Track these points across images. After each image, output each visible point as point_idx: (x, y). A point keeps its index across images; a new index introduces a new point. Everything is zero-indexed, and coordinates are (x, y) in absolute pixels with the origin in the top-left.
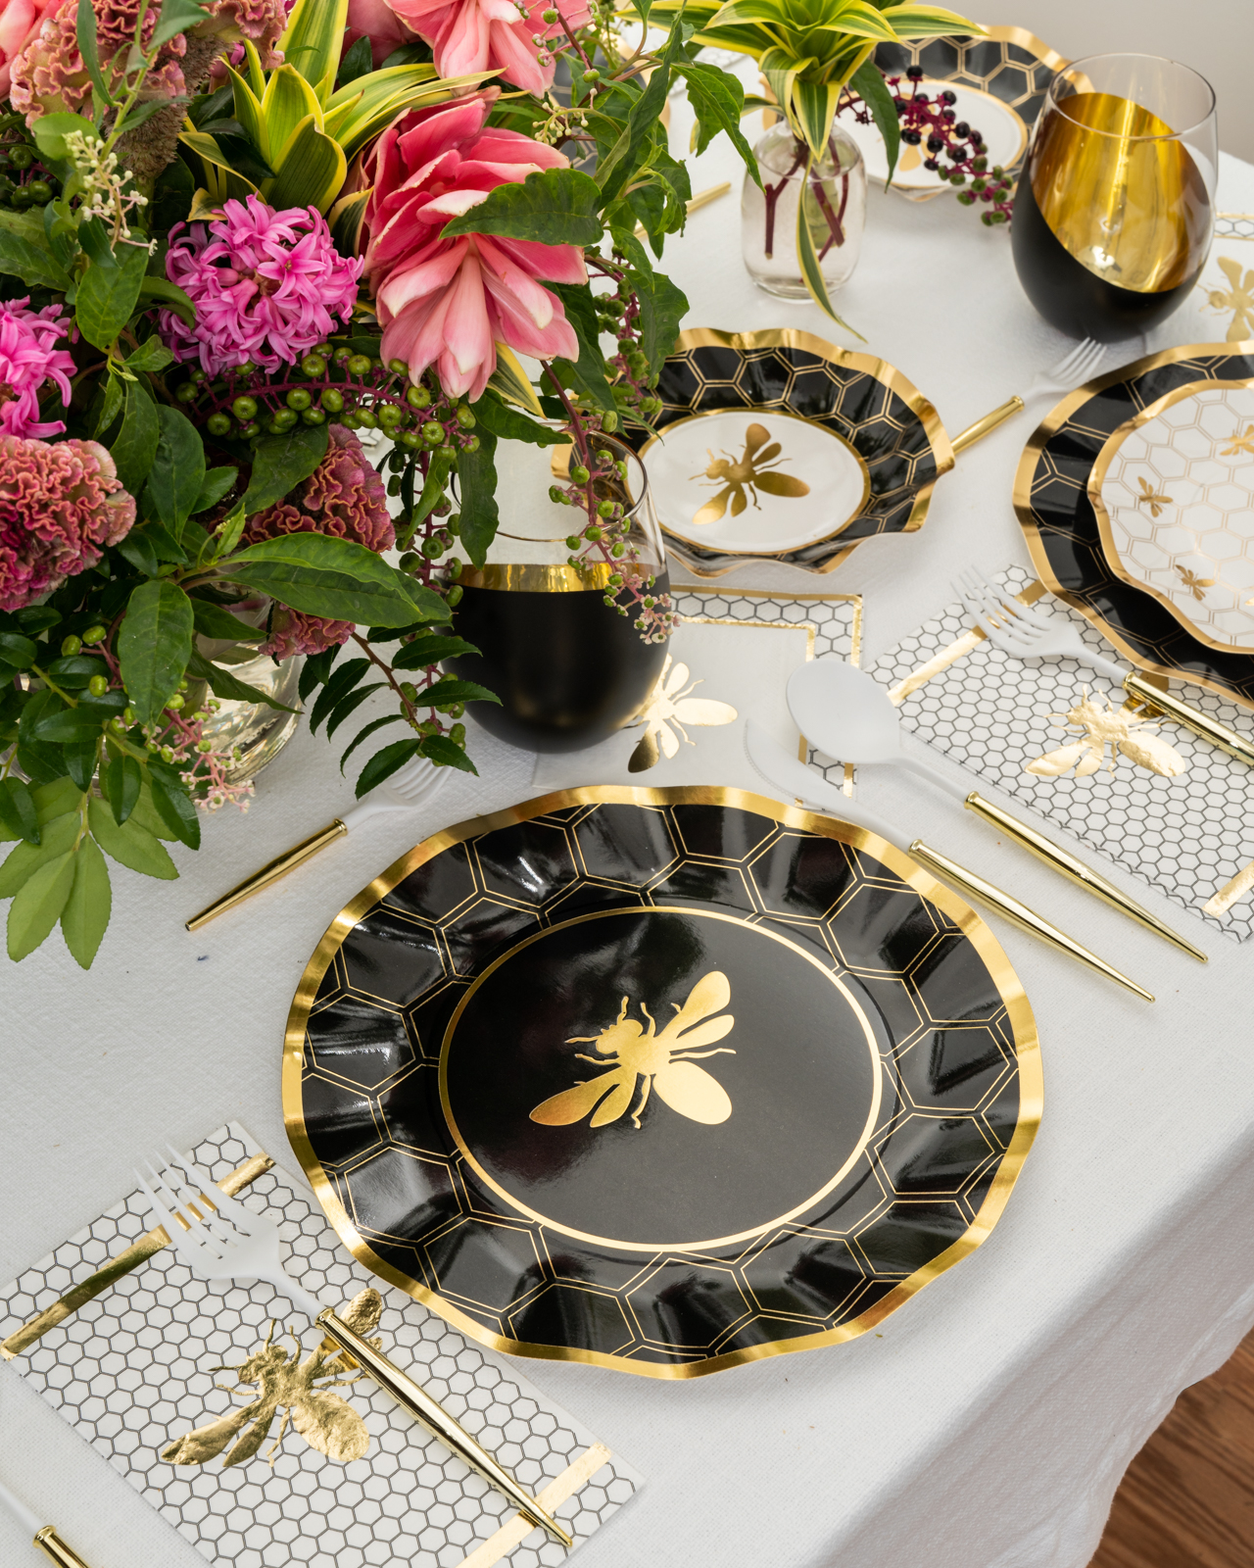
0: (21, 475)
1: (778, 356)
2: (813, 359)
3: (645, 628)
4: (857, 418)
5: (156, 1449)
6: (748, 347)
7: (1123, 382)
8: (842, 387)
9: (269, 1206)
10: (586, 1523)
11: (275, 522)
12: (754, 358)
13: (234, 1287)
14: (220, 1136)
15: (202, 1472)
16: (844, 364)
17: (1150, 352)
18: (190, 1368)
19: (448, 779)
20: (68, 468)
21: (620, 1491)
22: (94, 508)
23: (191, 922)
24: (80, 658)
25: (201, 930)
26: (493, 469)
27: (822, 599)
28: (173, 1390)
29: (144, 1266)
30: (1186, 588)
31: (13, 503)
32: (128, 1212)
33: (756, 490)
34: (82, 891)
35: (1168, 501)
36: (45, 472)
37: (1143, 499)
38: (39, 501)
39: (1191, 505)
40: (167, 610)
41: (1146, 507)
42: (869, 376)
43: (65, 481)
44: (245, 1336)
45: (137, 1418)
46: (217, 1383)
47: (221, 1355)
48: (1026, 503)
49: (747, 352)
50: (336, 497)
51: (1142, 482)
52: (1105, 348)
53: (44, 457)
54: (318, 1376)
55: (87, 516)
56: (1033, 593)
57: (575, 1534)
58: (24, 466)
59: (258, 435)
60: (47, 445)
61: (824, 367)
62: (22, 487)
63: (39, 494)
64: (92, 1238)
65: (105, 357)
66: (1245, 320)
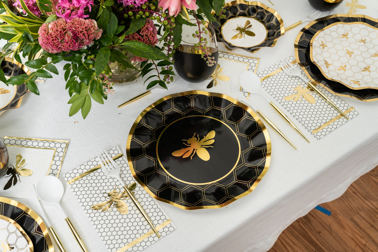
0: (77, 26)
1: (255, 7)
2: (261, 8)
3: (208, 63)
4: (268, 22)
5: (90, 206)
6: (250, 5)
7: (323, 20)
8: (267, 15)
9: (121, 163)
10: (164, 234)
11: (134, 36)
12: (250, 7)
13: (111, 178)
14: (114, 149)
15: (97, 212)
16: (267, 10)
17: (331, 14)
18: (99, 192)
19: (172, 85)
20: (87, 25)
21: (171, 229)
22: (92, 33)
23: (119, 106)
24: (90, 60)
25: (120, 108)
26: (182, 29)
27: (252, 58)
28: (96, 196)
29: (96, 171)
30: (325, 65)
31: (75, 31)
32: (95, 161)
33: (245, 34)
34: (86, 104)
35: (326, 46)
36: (82, 25)
37: (321, 45)
38: (80, 31)
39: (331, 48)
40: (106, 53)
41: (321, 47)
42: (272, 13)
43: (86, 27)
44: (111, 187)
45: (88, 200)
46: (104, 196)
47: (106, 190)
48: (297, 44)
49: (249, 5)
50: (146, 33)
51: (322, 42)
52: (321, 13)
53: (82, 22)
54: (122, 197)
55: (90, 34)
56: (294, 62)
57: (161, 236)
58: (78, 24)
59: (134, 18)
60: (84, 20)
61: (264, 10)
62: (77, 28)
63: (80, 30)
64: (88, 164)
65: (100, 2)
66: (353, 10)
